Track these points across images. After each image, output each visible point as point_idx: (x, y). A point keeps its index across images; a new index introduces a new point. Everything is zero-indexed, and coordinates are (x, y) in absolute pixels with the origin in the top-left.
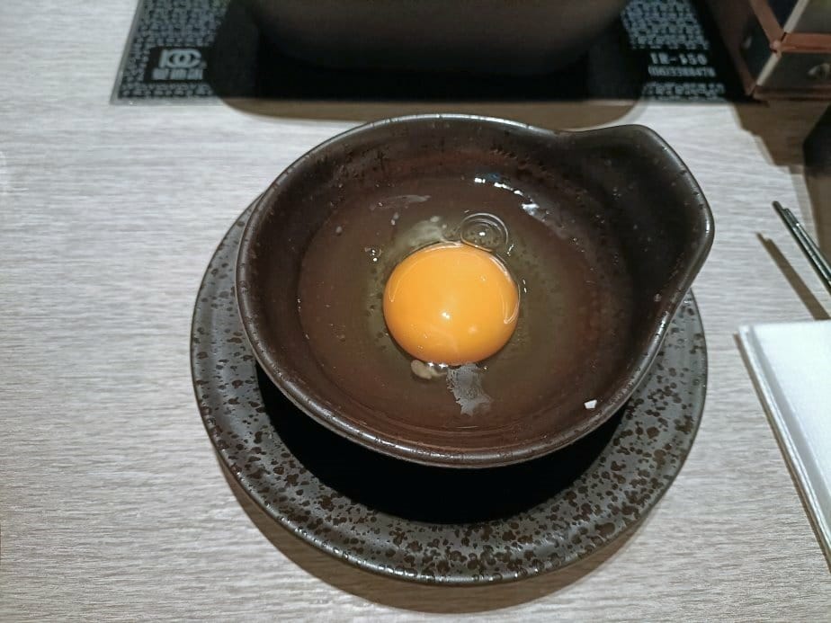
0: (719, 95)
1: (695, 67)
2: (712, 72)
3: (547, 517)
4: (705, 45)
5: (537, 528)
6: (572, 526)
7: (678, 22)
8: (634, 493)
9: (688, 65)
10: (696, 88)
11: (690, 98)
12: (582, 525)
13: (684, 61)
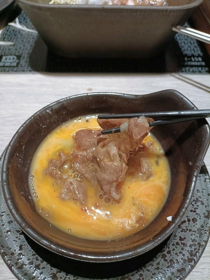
0: (207, 72)
1: (198, 62)
2: (203, 64)
3: (155, 269)
4: (201, 54)
5: (151, 275)
6: (167, 271)
7: (191, 47)
8: (192, 251)
9: (195, 61)
10: (198, 69)
11: (195, 73)
12: (171, 271)
13: (193, 60)
